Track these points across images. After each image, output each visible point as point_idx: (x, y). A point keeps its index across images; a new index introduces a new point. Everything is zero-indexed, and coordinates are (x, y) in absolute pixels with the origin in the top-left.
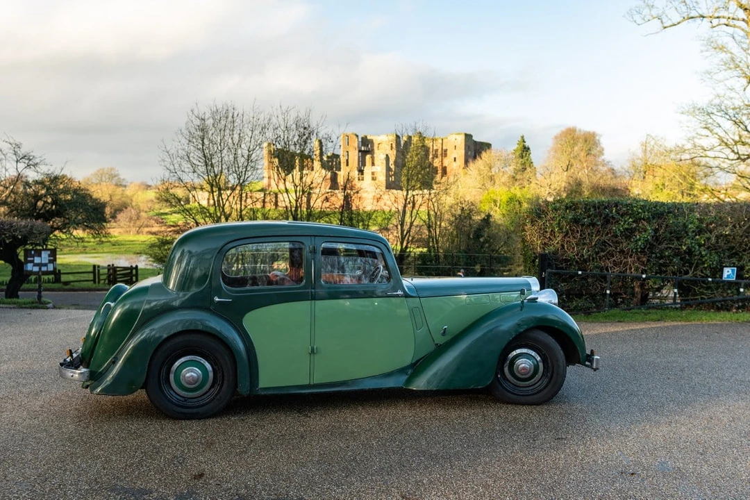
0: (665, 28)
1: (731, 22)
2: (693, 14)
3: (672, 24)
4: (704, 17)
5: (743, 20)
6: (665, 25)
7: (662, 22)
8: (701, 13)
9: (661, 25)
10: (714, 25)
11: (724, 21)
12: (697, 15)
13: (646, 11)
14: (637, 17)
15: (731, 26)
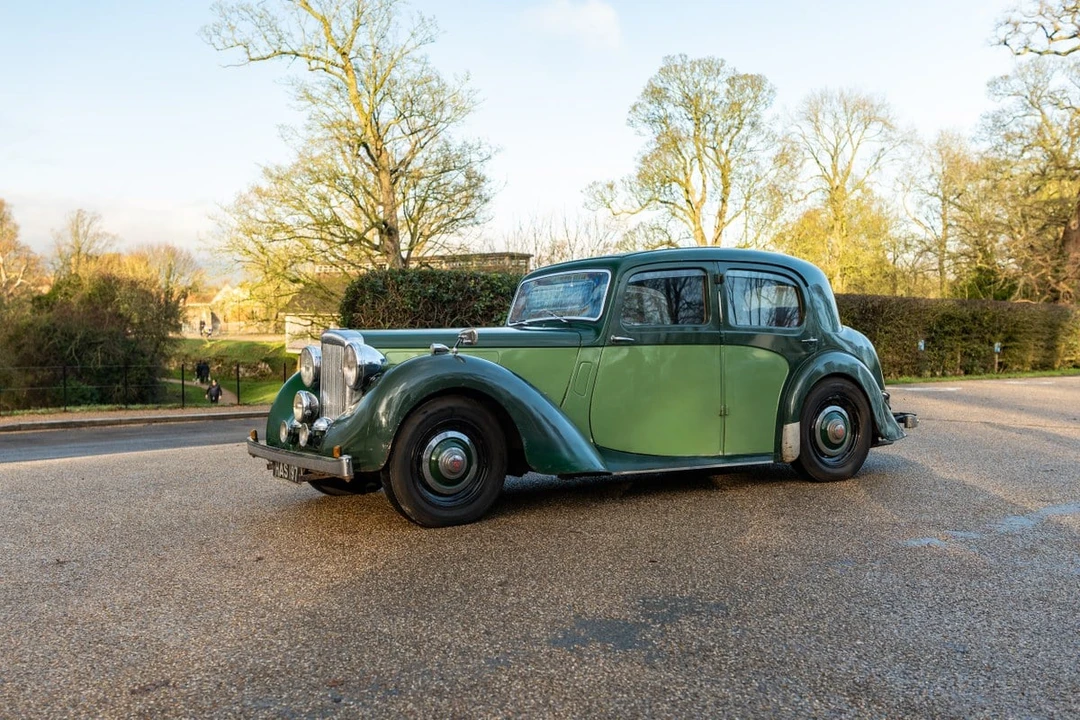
0: (253, 60)
1: (330, 68)
2: (285, 48)
3: (259, 56)
4: (297, 55)
5: (343, 68)
6: (253, 57)
7: (248, 53)
8: (295, 49)
9: (246, 56)
10: (313, 67)
11: (322, 65)
12: (289, 50)
13: (225, 33)
14: (215, 39)
15: (330, 72)
